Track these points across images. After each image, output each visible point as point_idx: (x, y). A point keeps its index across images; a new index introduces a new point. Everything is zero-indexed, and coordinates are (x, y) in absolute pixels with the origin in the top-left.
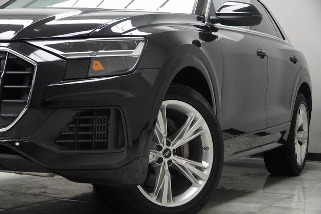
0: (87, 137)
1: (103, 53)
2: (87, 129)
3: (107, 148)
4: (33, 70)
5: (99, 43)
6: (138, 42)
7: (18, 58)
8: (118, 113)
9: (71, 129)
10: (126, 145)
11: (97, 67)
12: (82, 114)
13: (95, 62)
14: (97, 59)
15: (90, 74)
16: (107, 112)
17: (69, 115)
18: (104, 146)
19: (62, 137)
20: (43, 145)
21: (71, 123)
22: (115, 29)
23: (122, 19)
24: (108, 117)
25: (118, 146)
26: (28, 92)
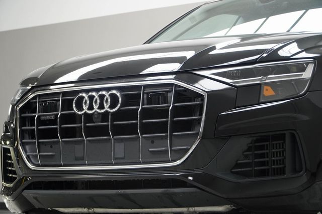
0: (263, 164)
1: (272, 78)
2: (262, 156)
3: (284, 173)
4: (203, 100)
5: (267, 68)
6: (307, 64)
7: (186, 90)
8: (293, 137)
9: (246, 157)
10: (304, 169)
11: (268, 92)
12: (257, 141)
13: (266, 87)
14: (267, 84)
15: (262, 100)
16: (282, 137)
17: (243, 143)
18: (282, 171)
19: (237, 165)
20: (219, 175)
21: (247, 151)
22: (281, 53)
23: (287, 43)
24: (282, 141)
25: (295, 171)
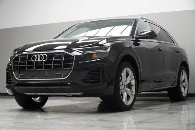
0: (93, 79)
1: (96, 51)
2: (93, 77)
3: (100, 83)
4: (73, 58)
6: (108, 47)
7: (69, 55)
8: (103, 71)
9: (87, 77)
10: (106, 81)
11: (95, 56)
12: (90, 72)
14: (95, 53)
15: (93, 59)
16: (99, 71)
17: (86, 72)
18: (99, 82)
19: (84, 79)
20: (78, 82)
21: (87, 75)
22: (100, 43)
25: (103, 82)
26: (72, 66)
